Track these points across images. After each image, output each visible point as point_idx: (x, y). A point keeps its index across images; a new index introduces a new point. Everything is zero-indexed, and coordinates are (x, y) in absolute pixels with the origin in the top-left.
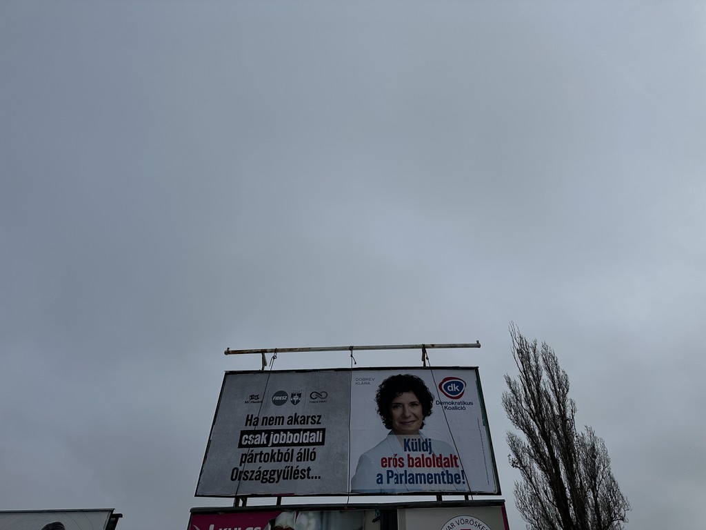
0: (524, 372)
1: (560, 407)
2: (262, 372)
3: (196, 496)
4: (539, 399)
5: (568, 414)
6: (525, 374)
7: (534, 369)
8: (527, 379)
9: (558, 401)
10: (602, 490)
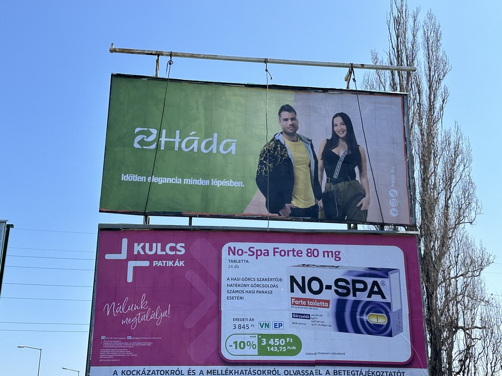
0: (397, 48)
1: (430, 95)
2: (156, 79)
3: (100, 211)
4: (407, 84)
5: (438, 105)
6: (398, 52)
7: (409, 45)
8: (399, 57)
9: (430, 87)
10: (457, 192)
